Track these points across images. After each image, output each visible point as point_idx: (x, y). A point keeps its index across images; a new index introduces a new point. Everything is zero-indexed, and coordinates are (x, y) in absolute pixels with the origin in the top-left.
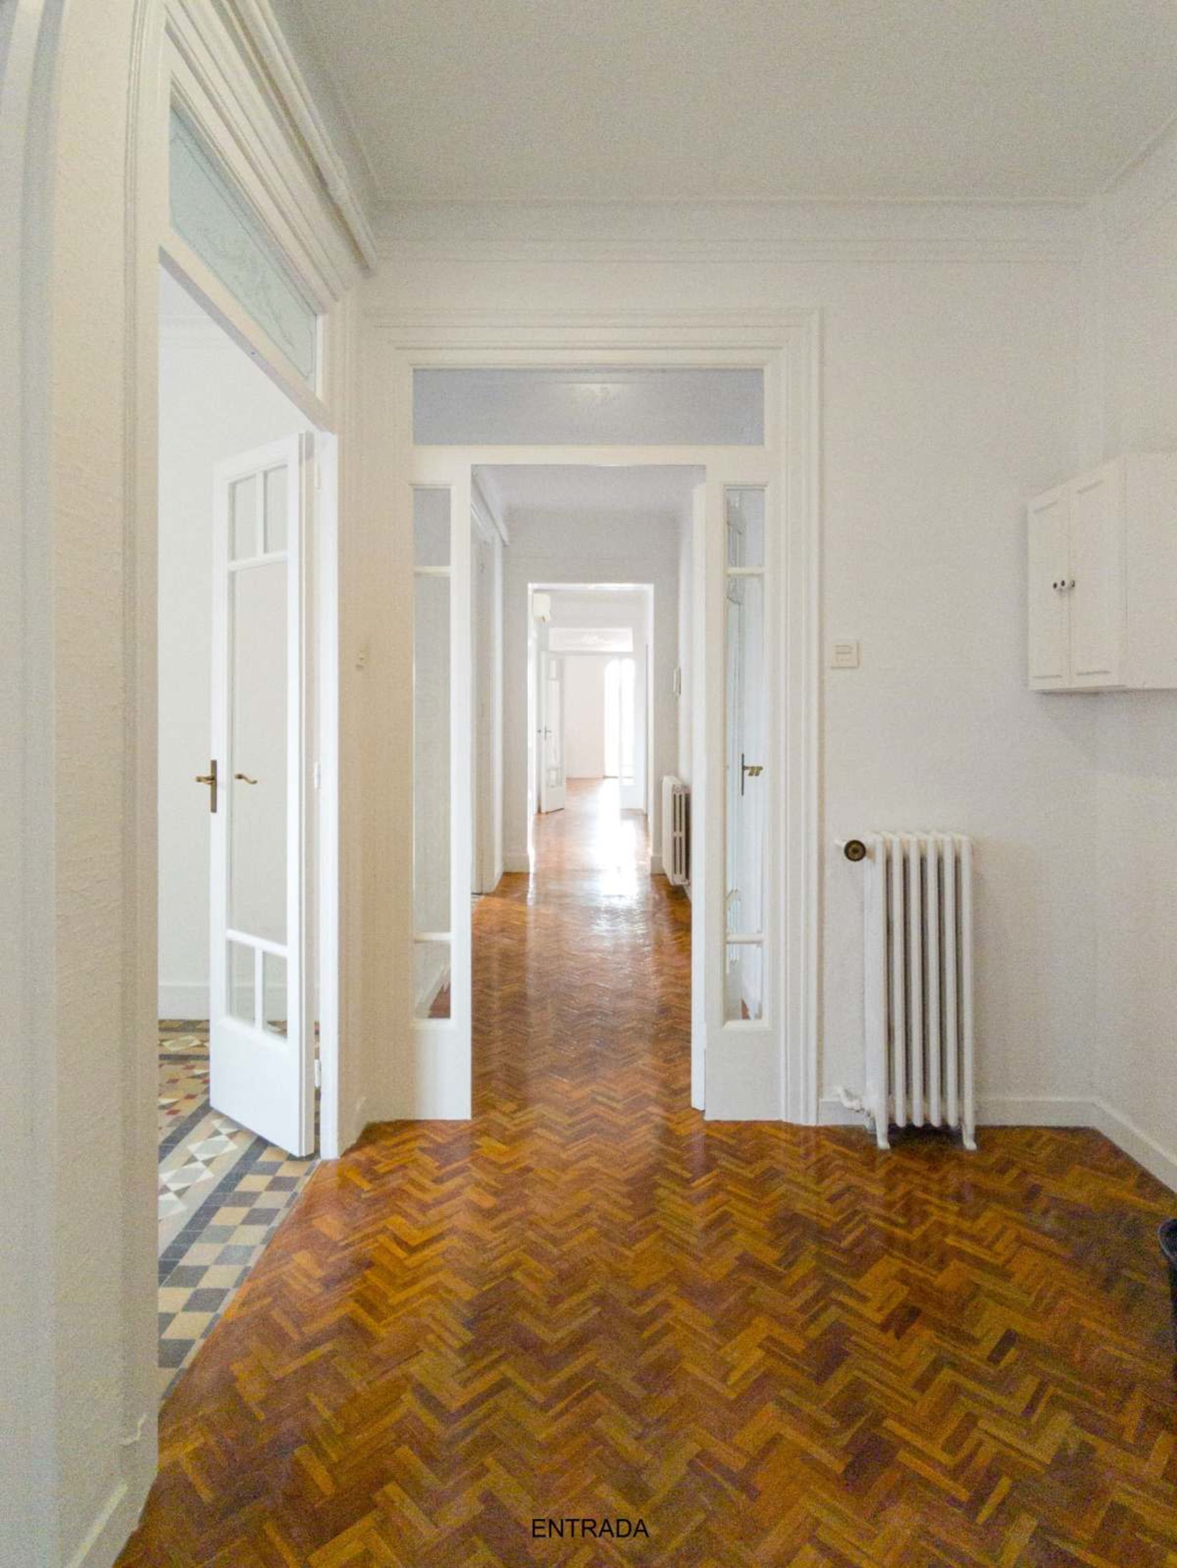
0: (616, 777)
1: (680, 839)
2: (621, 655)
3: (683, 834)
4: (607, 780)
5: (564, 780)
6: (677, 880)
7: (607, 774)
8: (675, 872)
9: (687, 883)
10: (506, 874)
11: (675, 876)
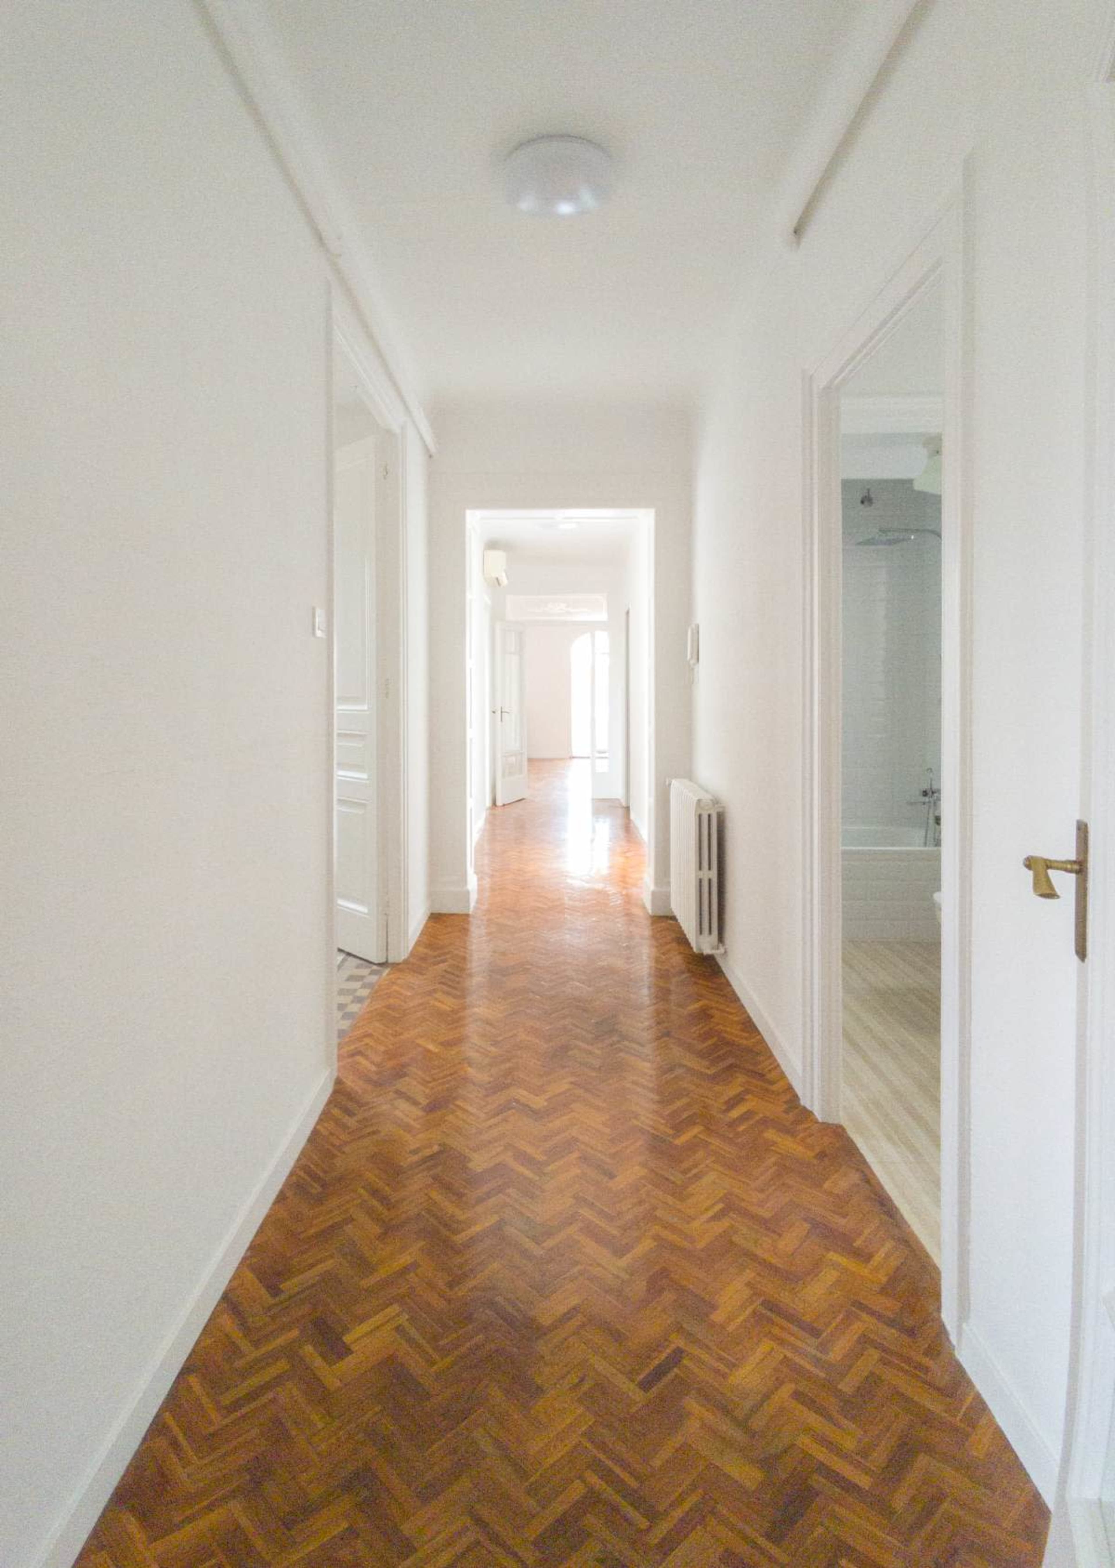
0: (588, 758)
1: (710, 881)
2: (591, 627)
3: (714, 874)
4: (575, 760)
5: (525, 763)
6: (704, 944)
7: (574, 754)
8: (701, 933)
9: (722, 950)
10: (436, 918)
11: (701, 937)
